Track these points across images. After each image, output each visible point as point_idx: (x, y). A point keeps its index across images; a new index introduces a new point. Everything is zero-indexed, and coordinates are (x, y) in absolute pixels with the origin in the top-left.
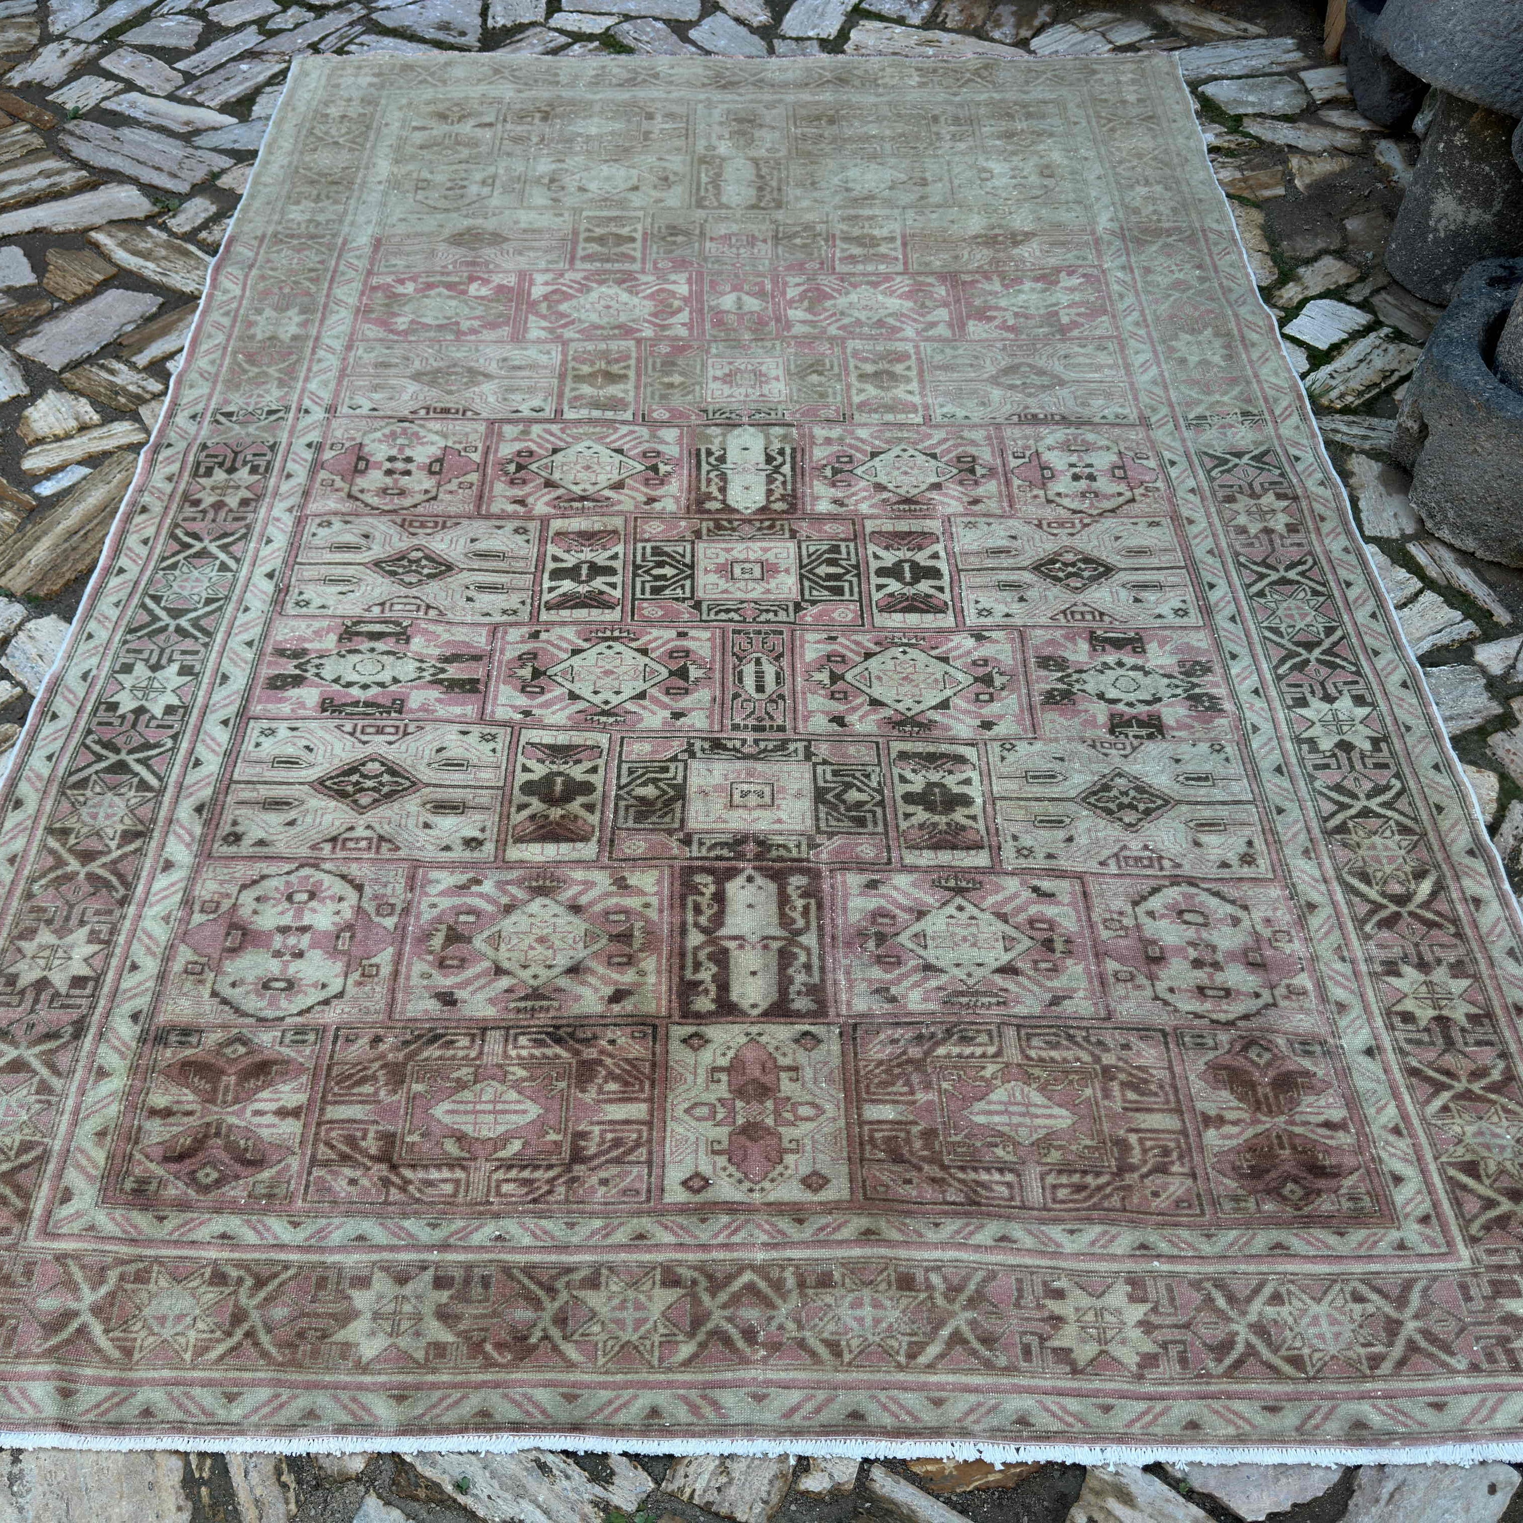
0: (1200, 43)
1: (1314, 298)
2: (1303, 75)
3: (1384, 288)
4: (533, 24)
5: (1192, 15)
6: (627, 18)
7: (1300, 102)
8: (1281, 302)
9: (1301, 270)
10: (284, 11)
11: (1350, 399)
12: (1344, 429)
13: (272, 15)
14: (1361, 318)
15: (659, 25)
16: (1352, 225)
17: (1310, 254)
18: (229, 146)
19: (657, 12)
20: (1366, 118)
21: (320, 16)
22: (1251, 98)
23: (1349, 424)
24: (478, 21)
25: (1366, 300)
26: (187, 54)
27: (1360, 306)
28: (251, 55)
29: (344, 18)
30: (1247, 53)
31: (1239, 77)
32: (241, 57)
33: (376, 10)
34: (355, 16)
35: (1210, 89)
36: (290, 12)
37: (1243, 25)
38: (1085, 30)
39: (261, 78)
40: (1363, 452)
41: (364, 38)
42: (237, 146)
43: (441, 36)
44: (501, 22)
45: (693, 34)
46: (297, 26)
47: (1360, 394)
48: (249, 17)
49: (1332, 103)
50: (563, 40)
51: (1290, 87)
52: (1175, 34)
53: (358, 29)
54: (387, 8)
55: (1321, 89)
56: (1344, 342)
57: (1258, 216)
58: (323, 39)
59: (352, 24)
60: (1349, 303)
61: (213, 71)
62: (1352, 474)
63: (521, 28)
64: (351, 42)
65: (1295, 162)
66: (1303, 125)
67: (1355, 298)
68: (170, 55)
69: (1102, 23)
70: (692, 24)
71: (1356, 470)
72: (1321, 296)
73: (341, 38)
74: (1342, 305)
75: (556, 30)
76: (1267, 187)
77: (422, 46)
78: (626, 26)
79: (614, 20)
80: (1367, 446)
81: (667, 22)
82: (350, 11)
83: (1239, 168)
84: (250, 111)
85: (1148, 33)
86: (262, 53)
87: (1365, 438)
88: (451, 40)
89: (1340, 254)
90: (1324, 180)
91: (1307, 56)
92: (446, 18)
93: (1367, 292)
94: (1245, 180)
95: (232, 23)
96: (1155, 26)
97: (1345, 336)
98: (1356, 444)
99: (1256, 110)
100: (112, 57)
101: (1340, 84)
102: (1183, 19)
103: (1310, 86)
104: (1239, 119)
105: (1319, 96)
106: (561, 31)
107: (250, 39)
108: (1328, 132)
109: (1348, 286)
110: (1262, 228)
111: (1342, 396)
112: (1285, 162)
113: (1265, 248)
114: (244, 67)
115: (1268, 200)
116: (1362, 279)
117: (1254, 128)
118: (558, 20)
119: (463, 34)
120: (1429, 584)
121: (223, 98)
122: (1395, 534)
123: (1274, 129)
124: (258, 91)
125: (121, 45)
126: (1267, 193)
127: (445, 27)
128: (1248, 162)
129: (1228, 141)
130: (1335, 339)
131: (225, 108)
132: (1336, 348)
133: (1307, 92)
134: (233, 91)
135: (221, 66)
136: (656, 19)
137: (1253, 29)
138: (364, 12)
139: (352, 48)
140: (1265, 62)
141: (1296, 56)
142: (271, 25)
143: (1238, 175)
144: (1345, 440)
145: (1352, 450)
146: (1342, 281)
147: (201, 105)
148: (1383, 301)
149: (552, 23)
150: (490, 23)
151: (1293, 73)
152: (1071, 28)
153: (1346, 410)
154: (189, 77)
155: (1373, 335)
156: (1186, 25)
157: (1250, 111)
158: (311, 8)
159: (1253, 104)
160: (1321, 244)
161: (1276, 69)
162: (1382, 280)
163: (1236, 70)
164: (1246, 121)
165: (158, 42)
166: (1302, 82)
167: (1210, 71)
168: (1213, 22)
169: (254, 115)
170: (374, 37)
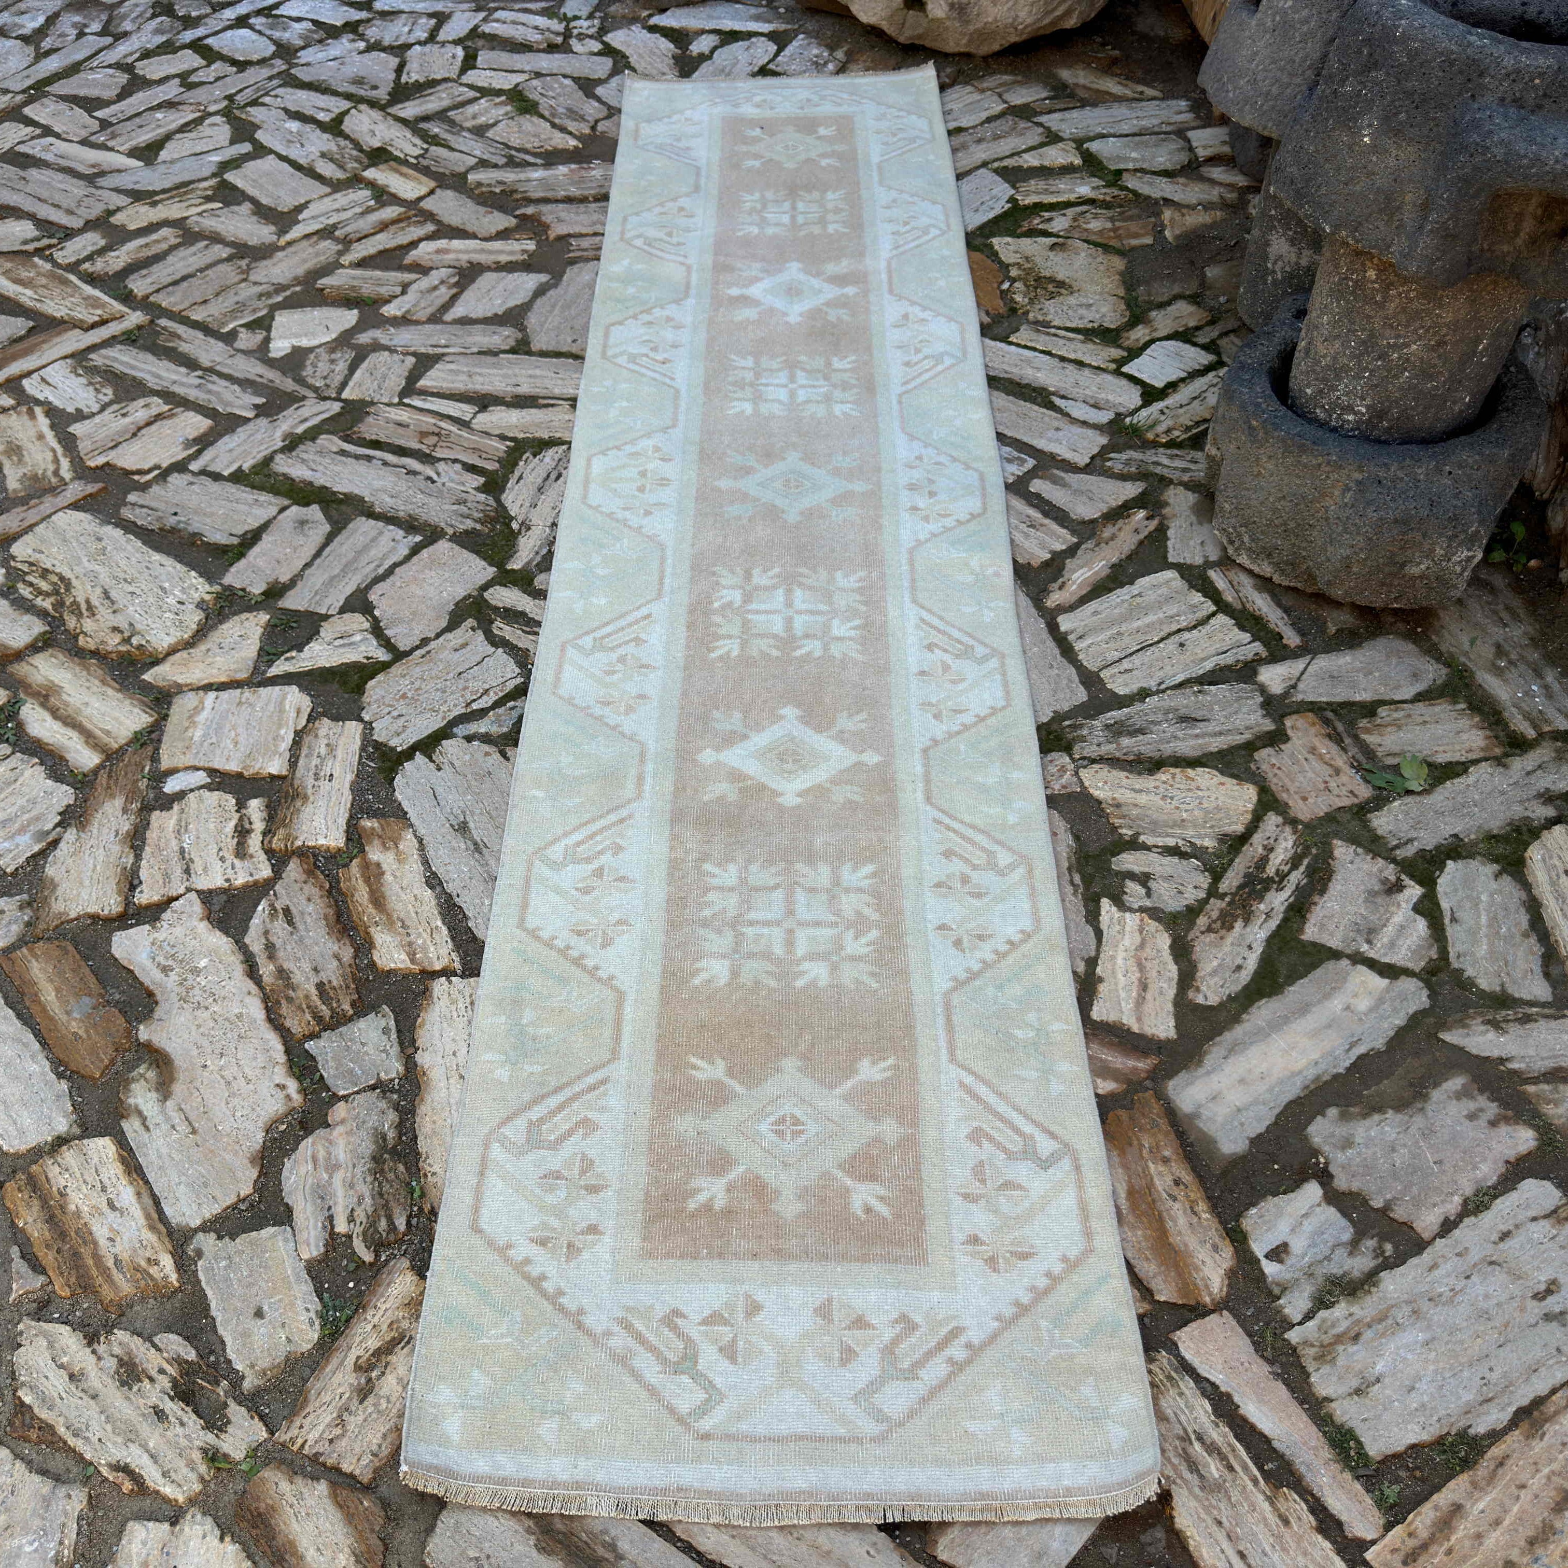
0: (1094, 105)
1: (1160, 339)
2: (1190, 134)
3: (1233, 331)
4: (445, 80)
5: (1092, 78)
6: (538, 75)
7: (1184, 158)
8: (1126, 344)
9: (1153, 314)
10: (208, 66)
11: (1176, 433)
12: (1166, 461)
13: (197, 69)
14: (1205, 358)
15: (567, 82)
16: (1212, 272)
17: (1165, 298)
18: (130, 187)
19: (568, 71)
20: (1244, 174)
21: (240, 71)
22: (1134, 155)
23: (1171, 457)
24: (392, 76)
25: (1213, 342)
26: (108, 103)
27: (1205, 347)
28: (170, 105)
29: (265, 72)
30: (1140, 114)
31: (1127, 136)
32: (159, 106)
33: (297, 65)
34: (275, 71)
35: (1094, 147)
36: (213, 67)
37: (1140, 88)
38: (983, 91)
39: (173, 126)
40: (1181, 483)
41: (280, 91)
42: (137, 187)
43: (353, 89)
44: (414, 77)
45: (600, 91)
46: (218, 79)
47: (1188, 429)
48: (173, 71)
49: (1213, 160)
50: (472, 94)
51: (1175, 144)
52: (1072, 96)
53: (275, 82)
54: (307, 64)
55: (1205, 147)
56: (1183, 380)
57: (1119, 263)
58: (241, 91)
59: (270, 78)
60: (1195, 344)
61: (129, 119)
62: (1167, 504)
63: (433, 83)
64: (267, 94)
65: (1167, 214)
66: (1181, 180)
67: (1201, 340)
68: (89, 104)
69: (1001, 85)
70: (600, 82)
71: (1171, 501)
72: (1168, 338)
73: (258, 89)
74: (1187, 346)
75: (467, 85)
76: (1136, 236)
77: (333, 99)
78: (535, 82)
79: (526, 76)
80: (1186, 478)
81: (574, 79)
82: (272, 66)
83: (1112, 220)
84: (157, 155)
85: (1044, 94)
86: (180, 103)
87: (1185, 470)
88: (362, 93)
89: (1195, 299)
90: (1194, 231)
91: (1198, 117)
92: (361, 74)
93: (1215, 334)
94: (1114, 230)
95: (156, 77)
96: (1054, 88)
97: (1183, 375)
98: (1175, 475)
99: (1138, 166)
100: (36, 105)
101: (1224, 143)
102: (1082, 81)
103: (1194, 144)
104: (1119, 173)
105: (1202, 153)
106: (471, 87)
107: (172, 90)
108: (1206, 186)
109: (1197, 328)
110: (1121, 274)
111: (1169, 431)
112: (1158, 214)
113: (1121, 292)
114: (159, 115)
115: (1133, 249)
116: (1212, 322)
117: (1131, 182)
118: (472, 77)
119: (375, 87)
120: (1222, 607)
121: (134, 143)
122: (1198, 561)
123: (1151, 184)
124: (168, 137)
125: (46, 95)
126: (1134, 242)
127: (359, 81)
128: (1120, 214)
129: (1106, 194)
130: (1173, 378)
131: (133, 153)
132: (1172, 386)
133: (1191, 149)
134: (144, 137)
135: (138, 114)
136: (565, 76)
137: (1150, 92)
138: (284, 67)
139: (267, 100)
140: (1155, 121)
141: (1188, 117)
142: (193, 78)
143: (1109, 225)
144: (1165, 472)
145: (1171, 482)
146: (1192, 324)
147: (111, 149)
148: (1229, 345)
149: (465, 79)
150: (404, 79)
151: (1181, 133)
152: (969, 89)
153: (1172, 444)
154: (105, 124)
155: (1211, 375)
156: (1084, 87)
157: (1131, 166)
158: (234, 62)
159: (1134, 160)
160: (1177, 290)
161: (1164, 128)
162: (1231, 324)
163: (1125, 128)
164: (1125, 176)
165: (82, 93)
166: (1189, 141)
167: (1099, 130)
168: (1111, 85)
169: (160, 159)
170: (289, 90)
